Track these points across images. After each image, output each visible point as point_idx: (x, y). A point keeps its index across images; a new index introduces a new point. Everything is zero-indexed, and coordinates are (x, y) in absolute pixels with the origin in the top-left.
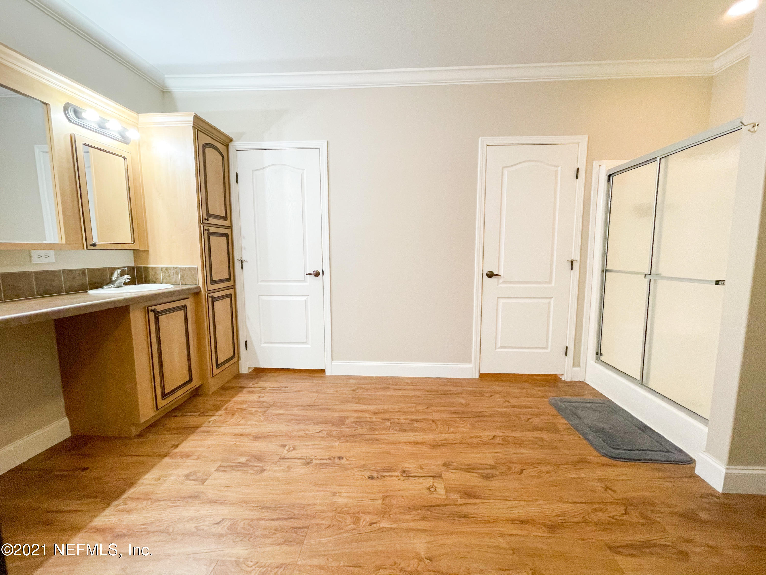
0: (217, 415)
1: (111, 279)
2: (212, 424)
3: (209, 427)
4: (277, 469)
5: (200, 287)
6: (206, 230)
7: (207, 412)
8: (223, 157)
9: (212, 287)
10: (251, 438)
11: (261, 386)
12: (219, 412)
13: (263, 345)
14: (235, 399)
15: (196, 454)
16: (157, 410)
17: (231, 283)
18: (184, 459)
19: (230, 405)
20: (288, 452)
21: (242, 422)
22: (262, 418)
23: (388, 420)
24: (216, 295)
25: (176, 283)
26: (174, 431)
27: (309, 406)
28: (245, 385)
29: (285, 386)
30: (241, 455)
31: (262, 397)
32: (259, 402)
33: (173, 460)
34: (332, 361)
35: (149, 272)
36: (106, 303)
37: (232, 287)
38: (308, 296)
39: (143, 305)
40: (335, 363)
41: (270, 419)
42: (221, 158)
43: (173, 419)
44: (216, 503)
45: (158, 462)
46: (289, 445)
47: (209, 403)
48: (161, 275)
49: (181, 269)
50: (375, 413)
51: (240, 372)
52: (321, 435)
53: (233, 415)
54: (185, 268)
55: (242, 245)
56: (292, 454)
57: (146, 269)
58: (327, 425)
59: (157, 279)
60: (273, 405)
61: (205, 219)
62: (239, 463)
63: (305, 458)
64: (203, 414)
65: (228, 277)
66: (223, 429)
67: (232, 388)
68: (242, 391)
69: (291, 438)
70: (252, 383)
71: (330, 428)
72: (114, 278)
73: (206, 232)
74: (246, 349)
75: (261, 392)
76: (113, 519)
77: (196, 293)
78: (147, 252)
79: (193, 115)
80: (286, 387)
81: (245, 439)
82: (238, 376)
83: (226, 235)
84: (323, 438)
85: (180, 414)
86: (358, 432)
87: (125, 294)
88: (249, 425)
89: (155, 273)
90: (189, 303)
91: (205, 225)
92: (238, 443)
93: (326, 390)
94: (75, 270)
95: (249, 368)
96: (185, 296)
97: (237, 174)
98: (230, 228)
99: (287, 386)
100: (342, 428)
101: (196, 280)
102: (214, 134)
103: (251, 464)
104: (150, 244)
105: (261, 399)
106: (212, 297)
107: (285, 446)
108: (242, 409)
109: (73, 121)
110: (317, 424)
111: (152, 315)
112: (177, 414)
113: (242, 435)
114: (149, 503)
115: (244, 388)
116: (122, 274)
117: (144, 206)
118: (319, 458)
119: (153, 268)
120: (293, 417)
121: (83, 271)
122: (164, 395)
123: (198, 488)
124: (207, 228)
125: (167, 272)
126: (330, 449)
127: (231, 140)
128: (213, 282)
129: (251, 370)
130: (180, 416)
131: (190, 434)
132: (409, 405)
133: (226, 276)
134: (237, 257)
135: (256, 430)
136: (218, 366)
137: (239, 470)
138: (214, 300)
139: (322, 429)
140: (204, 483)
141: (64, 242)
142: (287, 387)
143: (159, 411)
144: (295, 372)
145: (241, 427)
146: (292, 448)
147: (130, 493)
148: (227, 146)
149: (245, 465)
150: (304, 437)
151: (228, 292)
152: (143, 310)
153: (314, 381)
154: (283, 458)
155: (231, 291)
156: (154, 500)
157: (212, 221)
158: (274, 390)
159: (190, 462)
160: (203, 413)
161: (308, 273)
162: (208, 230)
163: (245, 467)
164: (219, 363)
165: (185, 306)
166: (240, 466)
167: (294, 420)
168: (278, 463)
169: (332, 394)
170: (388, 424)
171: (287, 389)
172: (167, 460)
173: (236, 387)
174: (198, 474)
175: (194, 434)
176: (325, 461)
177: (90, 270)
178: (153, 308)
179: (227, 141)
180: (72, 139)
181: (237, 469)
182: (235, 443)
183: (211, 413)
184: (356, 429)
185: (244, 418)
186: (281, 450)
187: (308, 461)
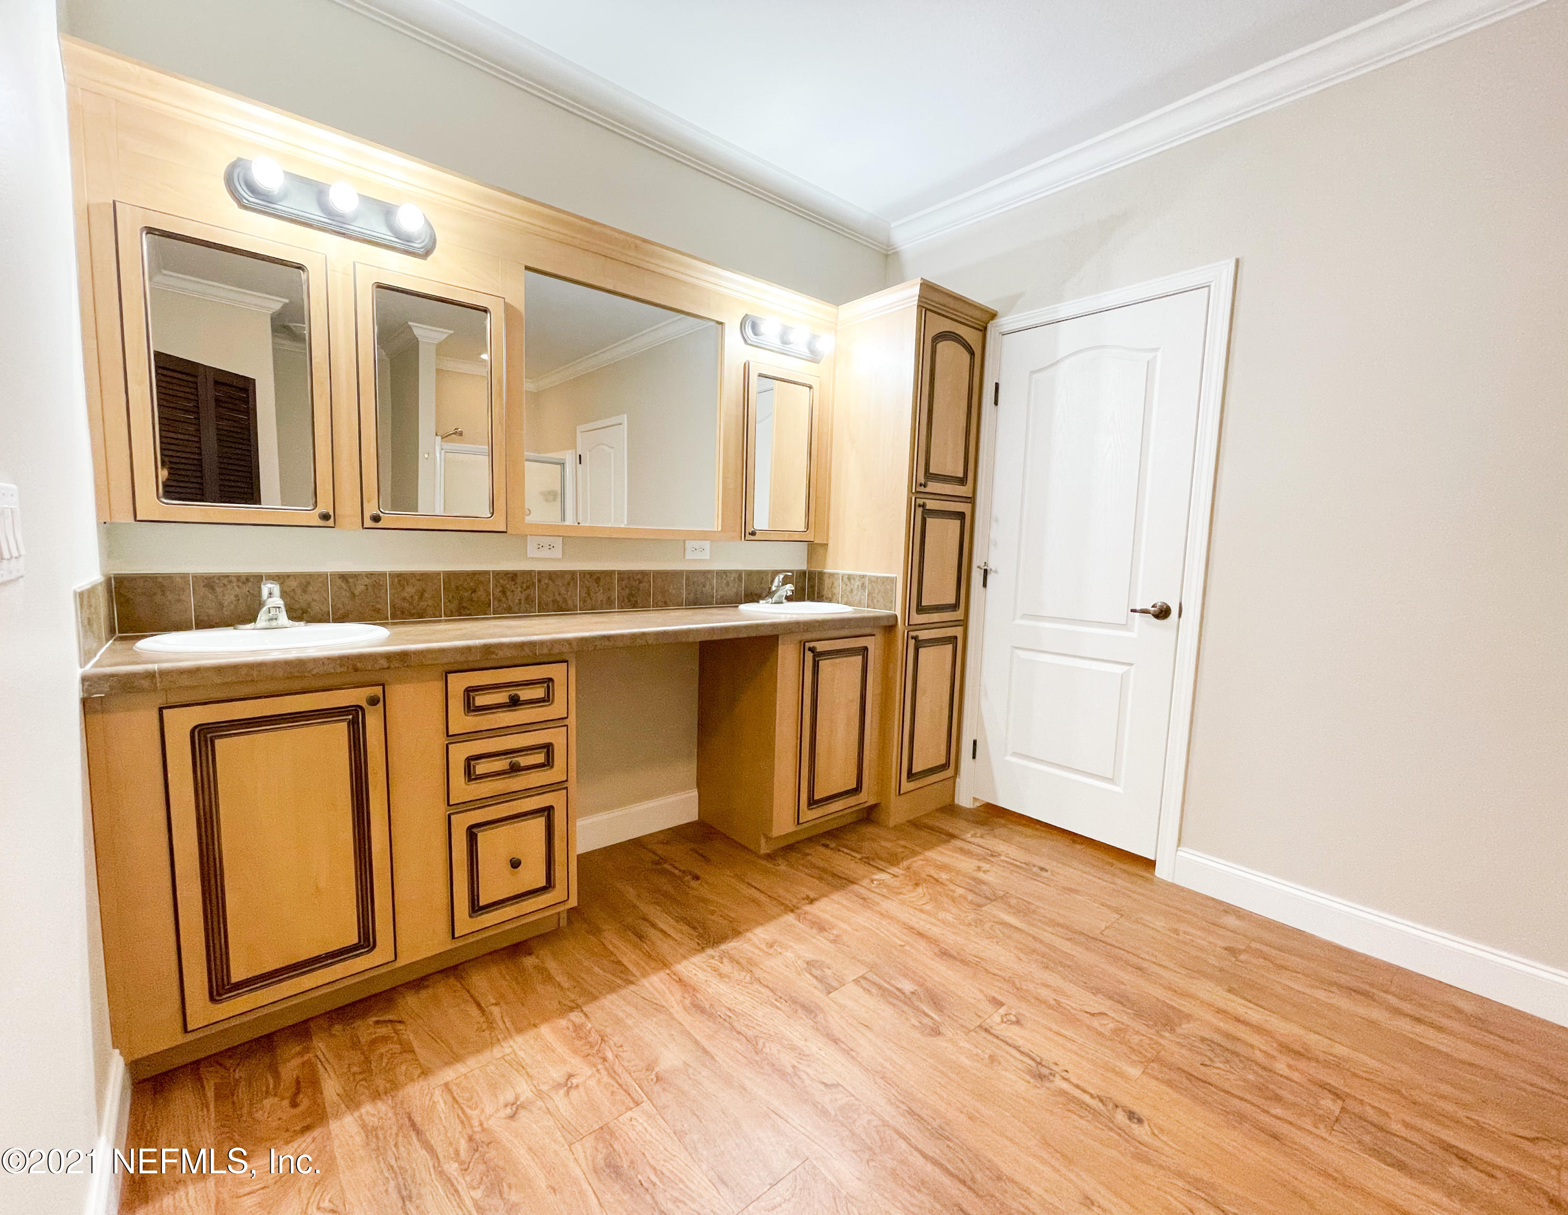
0: (889, 873)
1: (770, 588)
2: (876, 887)
3: (869, 890)
4: (967, 1046)
5: (896, 617)
6: (920, 506)
7: (873, 859)
8: (972, 354)
9: (917, 619)
10: (936, 950)
11: (990, 848)
12: (894, 870)
13: (1008, 758)
14: (930, 854)
15: (835, 932)
16: (798, 823)
17: (958, 615)
18: (814, 931)
19: (917, 862)
20: (1002, 1021)
21: (927, 907)
22: (971, 916)
23: (1337, 1095)
24: (924, 635)
25: (860, 604)
26: (815, 872)
27: (1088, 939)
28: (955, 832)
29: (1042, 864)
30: (907, 973)
31: (984, 871)
32: (974, 879)
33: (798, 923)
34: (1178, 846)
35: (824, 581)
36: (747, 627)
37: (961, 623)
38: (1131, 664)
39: (799, 637)
40: (1185, 854)
41: (987, 926)
42: (966, 356)
43: (822, 849)
44: (837, 1043)
45: (779, 915)
46: (1010, 1008)
47: (883, 843)
48: (839, 588)
49: (870, 578)
50: (1286, 1048)
51: (956, 802)
52: (1096, 1023)
53: (917, 885)
54: (878, 578)
55: (991, 536)
56: (1012, 1033)
57: (821, 574)
58: (1121, 1007)
59: (833, 594)
60: (1001, 897)
61: (921, 485)
62: (898, 989)
63: (1038, 1060)
64: (867, 861)
65: (954, 602)
66: (890, 906)
67: (931, 829)
68: (948, 841)
69: (1021, 994)
70: (972, 832)
71: (1125, 1019)
72: (774, 588)
73: (919, 511)
74: (974, 757)
75: (984, 859)
76: (702, 976)
77: (889, 627)
78: (825, 546)
79: (919, 281)
80: (1042, 869)
81: (922, 945)
82: (951, 809)
83: (961, 516)
84: (1100, 1034)
85: (833, 845)
86: (1212, 1074)
87: (783, 616)
88: (939, 920)
89: (833, 583)
90: (873, 645)
91: (921, 496)
92: (907, 948)
93: (1141, 915)
94: (730, 572)
95: (975, 799)
96: (867, 631)
97: (997, 385)
98: (971, 500)
99: (1047, 867)
100: (1162, 1037)
101: (892, 602)
102: (957, 311)
103: (918, 1003)
104: (831, 534)
105: (981, 875)
106: (915, 638)
107: (1002, 1004)
108: (937, 880)
109: (749, 342)
110: (1096, 991)
111: (809, 656)
112: (828, 842)
113: (920, 934)
114: (748, 979)
115: (953, 836)
116: (785, 582)
117: (830, 468)
118: (1075, 1081)
119: (832, 575)
120: (1037, 946)
121: (739, 573)
122: (813, 803)
123: (818, 995)
124: (920, 501)
125: (848, 584)
126: (1109, 1075)
127: (993, 315)
128: (921, 609)
129: (978, 805)
130: (832, 849)
131: (837, 888)
132: (1445, 1089)
133: (951, 600)
134: (977, 561)
135: (950, 939)
136: (911, 775)
137: (894, 1005)
138: (919, 644)
139: (1103, 1010)
140: (830, 993)
141: (720, 529)
142: (1047, 871)
143: (800, 827)
144: (1074, 842)
145: (924, 916)
146: (1014, 1019)
147: (731, 946)
148: (984, 330)
149: (907, 999)
150: (1050, 1007)
151: (949, 632)
152: (798, 646)
153: (1119, 881)
154: (986, 1030)
155: (957, 631)
156: (755, 978)
157: (934, 487)
158: (1014, 866)
159: (821, 941)
160: (868, 858)
161: (1138, 608)
162: (923, 506)
163: (905, 1003)
164: (914, 771)
165: (866, 649)
166: (897, 998)
167: (1038, 954)
168: (972, 1033)
169: (1158, 931)
170: (1329, 1104)
171: (1044, 874)
172: (790, 918)
173: (941, 831)
174: (826, 970)
175: (843, 892)
176: (1087, 1098)
177: (750, 573)
178: (812, 644)
179: (985, 317)
180: (746, 368)
181: (891, 1000)
182: (903, 944)
183: (881, 864)
184: (1208, 1063)
185: (936, 900)
186: (989, 1008)
187: (1045, 1071)
